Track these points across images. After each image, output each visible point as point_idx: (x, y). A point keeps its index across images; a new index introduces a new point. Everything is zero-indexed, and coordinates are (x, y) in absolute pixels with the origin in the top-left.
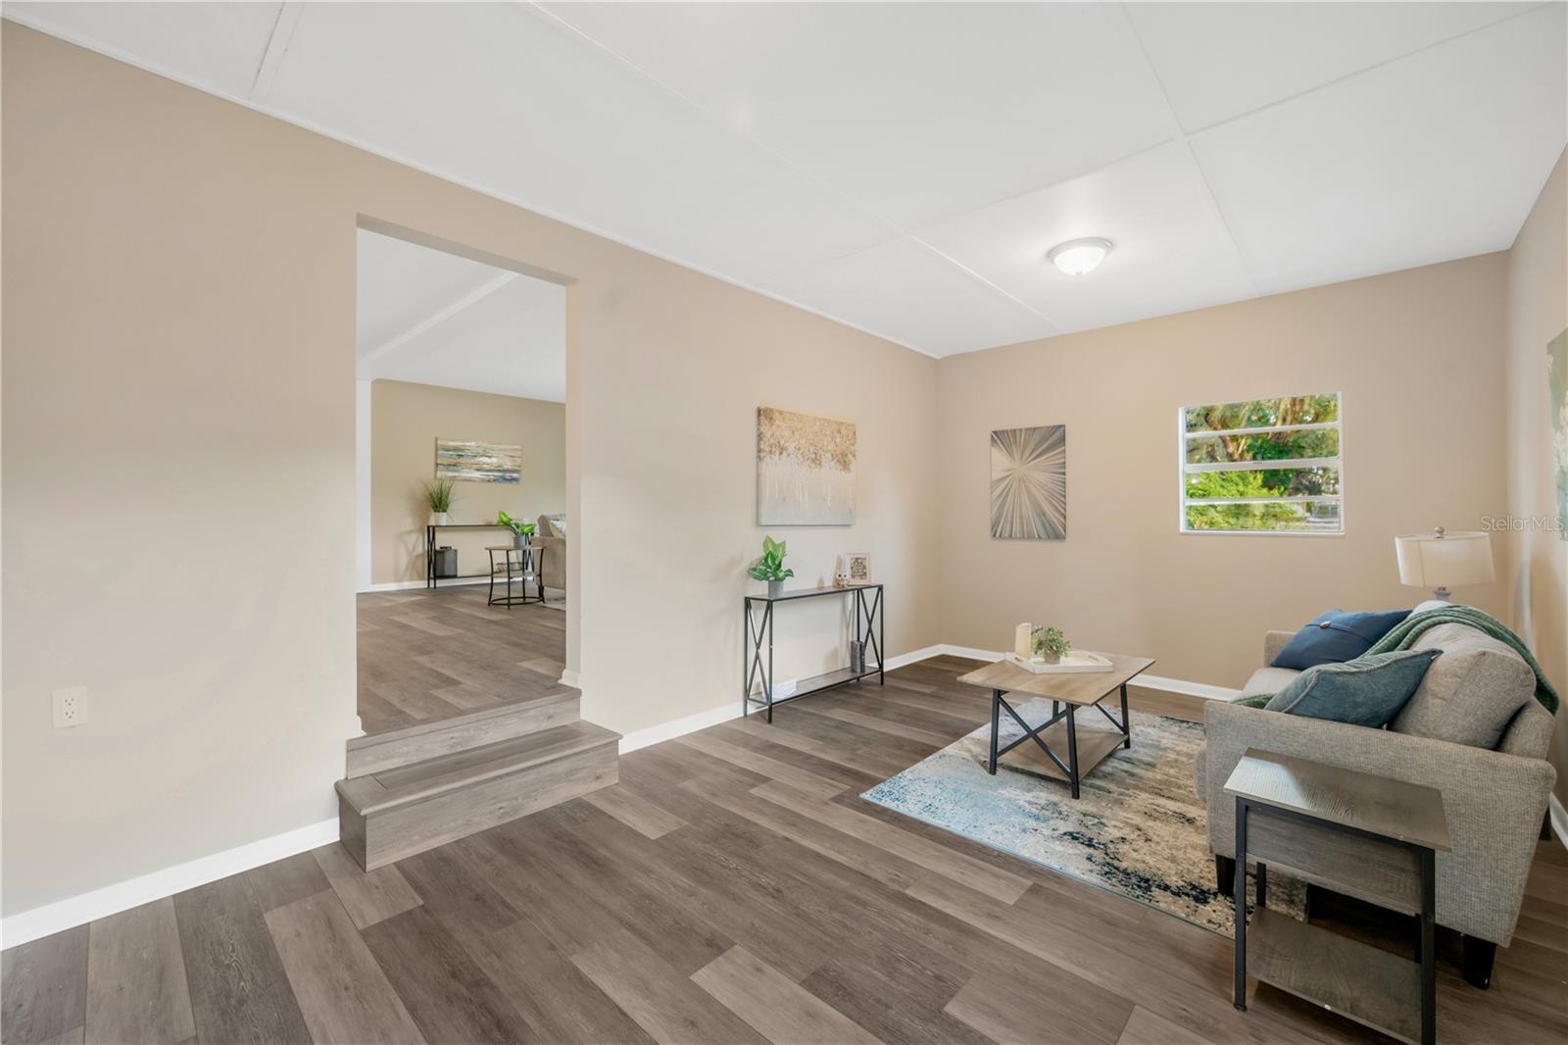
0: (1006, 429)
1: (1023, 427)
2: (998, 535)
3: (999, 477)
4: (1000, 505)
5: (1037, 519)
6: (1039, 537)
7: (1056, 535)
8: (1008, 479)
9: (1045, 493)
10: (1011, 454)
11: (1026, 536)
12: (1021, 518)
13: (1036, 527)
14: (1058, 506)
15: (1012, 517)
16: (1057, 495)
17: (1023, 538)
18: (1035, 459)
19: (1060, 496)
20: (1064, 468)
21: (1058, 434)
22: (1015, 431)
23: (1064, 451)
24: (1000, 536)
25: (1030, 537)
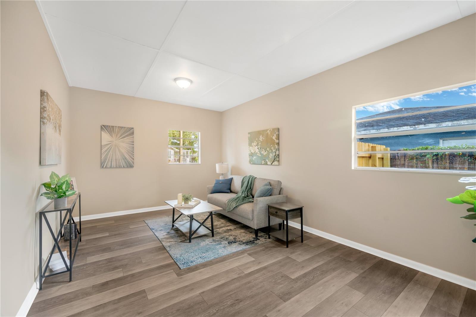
0: (109, 125)
1: (117, 126)
2: (104, 167)
3: (105, 144)
4: (106, 154)
5: (123, 160)
6: (124, 167)
7: (131, 166)
8: (111, 144)
9: (126, 151)
10: (111, 135)
11: (118, 167)
12: (116, 160)
13: (122, 163)
14: (131, 156)
15: (112, 160)
16: (131, 152)
17: (117, 167)
18: (121, 138)
19: (132, 153)
20: (133, 143)
21: (131, 131)
22: (113, 126)
23: (133, 137)
24: (106, 167)
25: (120, 167)
